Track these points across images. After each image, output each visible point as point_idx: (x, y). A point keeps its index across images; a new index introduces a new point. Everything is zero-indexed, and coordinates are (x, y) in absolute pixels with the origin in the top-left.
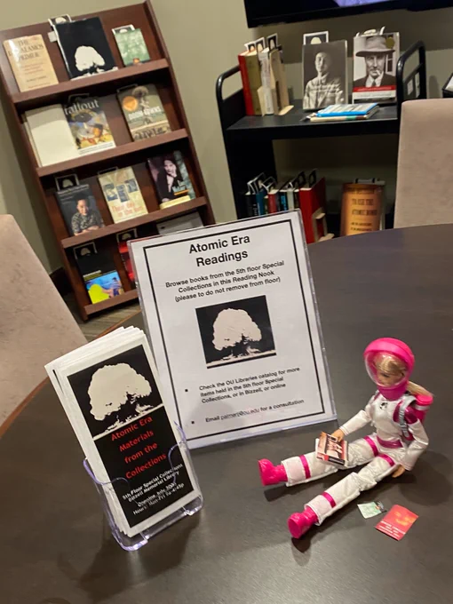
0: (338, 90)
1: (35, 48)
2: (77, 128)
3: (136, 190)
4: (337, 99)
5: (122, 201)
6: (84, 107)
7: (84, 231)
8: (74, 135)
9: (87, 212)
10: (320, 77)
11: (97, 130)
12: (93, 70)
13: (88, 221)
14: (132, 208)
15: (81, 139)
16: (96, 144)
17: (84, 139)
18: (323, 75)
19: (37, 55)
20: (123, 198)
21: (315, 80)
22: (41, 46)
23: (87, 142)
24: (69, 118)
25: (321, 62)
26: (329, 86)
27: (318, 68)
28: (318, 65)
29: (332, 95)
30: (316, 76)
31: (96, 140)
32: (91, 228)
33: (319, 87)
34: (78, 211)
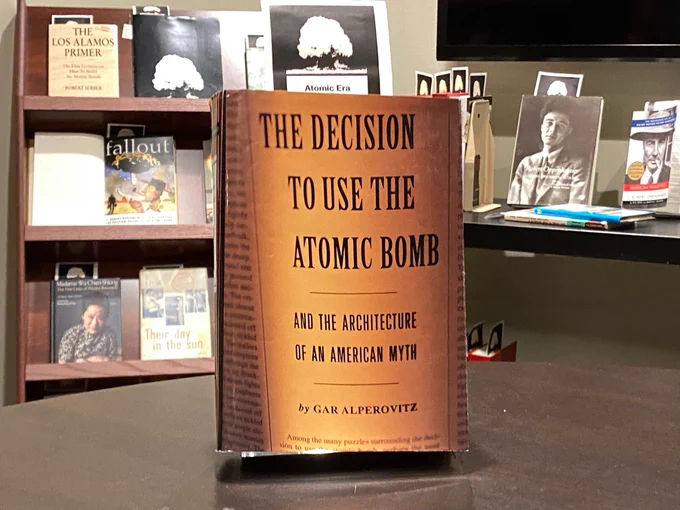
0: (576, 179)
1: (100, 42)
2: (118, 180)
3: (201, 310)
4: (572, 194)
5: (169, 322)
6: (143, 149)
7: (80, 361)
8: (109, 189)
9: (97, 327)
10: (545, 153)
11: (153, 189)
12: (179, 93)
13: (93, 345)
14: (184, 341)
15: (118, 198)
16: (142, 211)
17: (124, 200)
18: (551, 151)
19: (98, 53)
20: (173, 317)
21: (536, 158)
22: (110, 41)
23: (128, 206)
24: (109, 161)
25: (552, 128)
26: (560, 170)
27: (545, 139)
28: (546, 132)
29: (565, 186)
30: (540, 151)
31: (146, 205)
32: (93, 359)
33: (542, 169)
34: (82, 322)
